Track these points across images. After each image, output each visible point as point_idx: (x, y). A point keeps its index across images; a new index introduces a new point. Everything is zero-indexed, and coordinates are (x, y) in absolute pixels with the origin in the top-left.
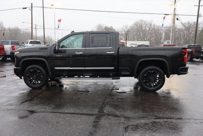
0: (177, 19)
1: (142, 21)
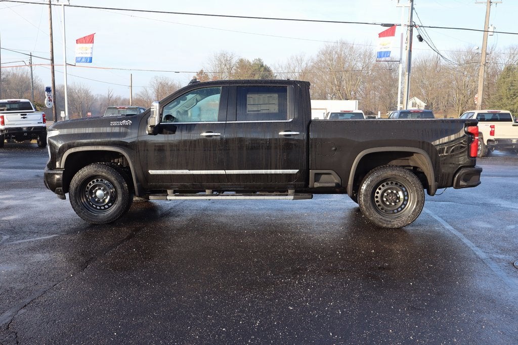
0: (421, 39)
1: (344, 44)
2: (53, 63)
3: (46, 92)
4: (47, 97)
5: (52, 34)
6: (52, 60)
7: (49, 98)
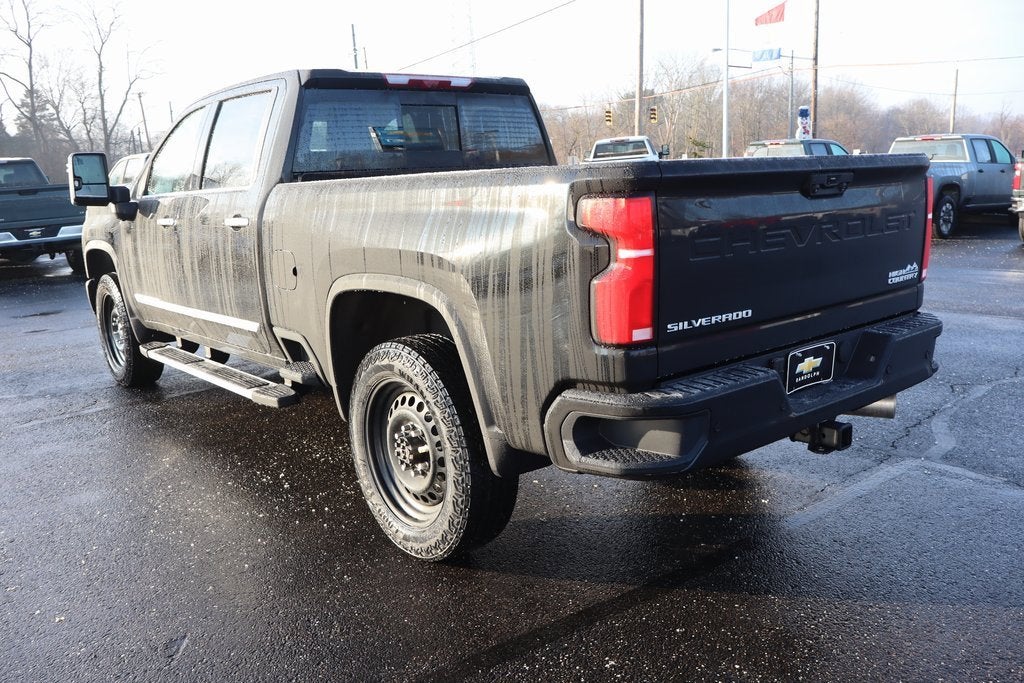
2: (816, 64)
3: (799, 119)
4: (800, 127)
5: (817, 13)
6: (816, 59)
7: (804, 128)
